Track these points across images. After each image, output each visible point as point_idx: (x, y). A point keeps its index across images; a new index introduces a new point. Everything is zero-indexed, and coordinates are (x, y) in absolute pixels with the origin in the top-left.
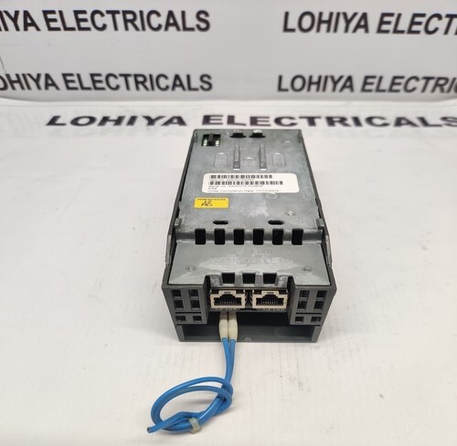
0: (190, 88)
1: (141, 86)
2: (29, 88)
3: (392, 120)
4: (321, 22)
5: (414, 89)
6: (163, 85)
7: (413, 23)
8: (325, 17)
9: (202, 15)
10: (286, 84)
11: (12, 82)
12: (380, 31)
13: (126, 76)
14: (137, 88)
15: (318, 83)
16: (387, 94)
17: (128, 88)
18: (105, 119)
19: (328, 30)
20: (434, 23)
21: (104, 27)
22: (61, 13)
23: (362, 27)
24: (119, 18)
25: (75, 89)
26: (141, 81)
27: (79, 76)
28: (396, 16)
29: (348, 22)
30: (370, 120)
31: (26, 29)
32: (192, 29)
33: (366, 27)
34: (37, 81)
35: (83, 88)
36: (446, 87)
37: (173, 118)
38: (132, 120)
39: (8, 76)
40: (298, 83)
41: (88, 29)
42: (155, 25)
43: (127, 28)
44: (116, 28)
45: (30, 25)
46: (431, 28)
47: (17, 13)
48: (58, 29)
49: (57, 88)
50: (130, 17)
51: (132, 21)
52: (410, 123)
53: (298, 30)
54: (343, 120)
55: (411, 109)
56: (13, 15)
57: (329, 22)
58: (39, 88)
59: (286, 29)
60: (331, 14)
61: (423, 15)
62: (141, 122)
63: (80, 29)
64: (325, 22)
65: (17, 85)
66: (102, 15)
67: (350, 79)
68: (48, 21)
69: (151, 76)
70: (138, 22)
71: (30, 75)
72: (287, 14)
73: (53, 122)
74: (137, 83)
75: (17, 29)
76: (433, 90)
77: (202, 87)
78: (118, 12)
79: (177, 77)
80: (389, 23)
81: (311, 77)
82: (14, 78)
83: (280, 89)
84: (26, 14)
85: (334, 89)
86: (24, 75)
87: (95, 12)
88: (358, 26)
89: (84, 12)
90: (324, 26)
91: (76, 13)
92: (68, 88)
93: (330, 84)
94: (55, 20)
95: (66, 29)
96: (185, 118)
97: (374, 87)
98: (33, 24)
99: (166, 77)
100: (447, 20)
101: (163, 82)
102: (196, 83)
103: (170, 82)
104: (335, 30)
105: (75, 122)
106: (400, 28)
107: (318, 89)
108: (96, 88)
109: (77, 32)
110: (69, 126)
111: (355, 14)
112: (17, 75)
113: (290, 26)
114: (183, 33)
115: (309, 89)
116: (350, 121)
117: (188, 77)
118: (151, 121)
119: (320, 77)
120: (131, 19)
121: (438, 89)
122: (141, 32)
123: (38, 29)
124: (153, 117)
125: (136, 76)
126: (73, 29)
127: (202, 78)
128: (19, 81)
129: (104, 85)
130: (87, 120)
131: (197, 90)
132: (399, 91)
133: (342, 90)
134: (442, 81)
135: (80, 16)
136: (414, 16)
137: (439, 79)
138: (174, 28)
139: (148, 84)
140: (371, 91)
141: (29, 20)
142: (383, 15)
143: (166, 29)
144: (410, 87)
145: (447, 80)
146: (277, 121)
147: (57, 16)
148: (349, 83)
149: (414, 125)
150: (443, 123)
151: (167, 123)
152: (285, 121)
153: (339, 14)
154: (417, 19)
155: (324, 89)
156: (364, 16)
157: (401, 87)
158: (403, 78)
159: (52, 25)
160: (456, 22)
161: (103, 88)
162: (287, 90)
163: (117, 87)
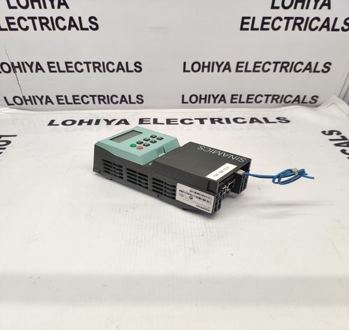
0: (131, 103)
1: (101, 102)
2: (36, 104)
3: (248, 120)
4: (204, 67)
5: (261, 101)
6: (115, 101)
7: (255, 67)
8: (206, 64)
9: (137, 64)
10: (186, 99)
11: (26, 101)
12: (237, 71)
13: (93, 96)
14: (100, 103)
15: (205, 99)
16: (245, 104)
17: (94, 103)
18: (81, 122)
19: (208, 71)
20: (267, 67)
21: (82, 70)
22: (58, 63)
23: (227, 69)
24: (91, 66)
25: (64, 104)
26: (102, 99)
27: (66, 97)
28: (245, 63)
29: (219, 67)
30: (235, 120)
31: (37, 72)
32: (132, 71)
33: (229, 69)
34: (41, 100)
35: (68, 103)
36: (279, 100)
37: (122, 120)
38: (98, 122)
39: (24, 97)
40: (194, 99)
41: (73, 72)
42: (111, 69)
43: (95, 71)
44: (89, 71)
45: (40, 69)
46: (266, 69)
47: (32, 63)
48: (56, 72)
49: (53, 104)
50: (97, 65)
51: (98, 68)
52: (258, 121)
53: (191, 71)
54: (220, 120)
55: (259, 113)
56: (30, 64)
57: (208, 67)
58: (42, 104)
59: (185, 71)
60: (209, 63)
61: (261, 63)
62: (103, 123)
63: (68, 71)
64: (206, 67)
65: (29, 102)
66: (81, 64)
67: (223, 96)
68: (50, 67)
69: (108, 96)
70: (101, 68)
71: (37, 97)
72: (185, 63)
73: (51, 123)
74: (99, 100)
75: (32, 71)
76: (272, 102)
77: (137, 102)
78: (90, 63)
79: (123, 96)
80: (242, 67)
81: (201, 96)
82: (27, 98)
83: (183, 102)
84: (38, 64)
85: (215, 102)
86: (33, 97)
87: (77, 63)
88: (225, 69)
89: (71, 63)
90: (206, 69)
91: (66, 63)
92: (59, 103)
93: (212, 99)
94: (54, 67)
95: (60, 71)
96: (128, 120)
97: (238, 101)
98: (41, 69)
99: (117, 97)
100: (274, 65)
101: (115, 99)
102: (134, 99)
103: (119, 99)
104: (212, 71)
105: (64, 123)
106: (248, 69)
107: (205, 102)
108: (75, 103)
109: (66, 73)
110: (61, 126)
111: (223, 63)
112: (30, 97)
113: (186, 69)
114: (126, 73)
115: (200, 102)
116: (224, 121)
117: (130, 96)
118: (109, 122)
119: (206, 96)
120: (97, 66)
121: (274, 101)
122: (103, 73)
123: (44, 71)
124: (110, 120)
125: (99, 96)
126: (64, 72)
127: (137, 97)
128: (30, 100)
129: (80, 101)
130: (71, 122)
131: (134, 103)
132: (252, 102)
133: (219, 102)
134: (276, 97)
135: (69, 65)
136: (256, 63)
137: (274, 96)
138: (122, 71)
139: (106, 100)
140: (236, 102)
141: (39, 67)
142: (238, 63)
143: (117, 71)
144: (258, 100)
145: (279, 96)
146: (182, 121)
147: (55, 65)
148: (223, 98)
149: (261, 122)
150: (277, 121)
151: (118, 124)
152: (186, 121)
153: (213, 63)
154: (257, 65)
155: (209, 102)
156: (228, 63)
157: (253, 100)
158: (253, 95)
159: (52, 69)
160: (279, 66)
161: (80, 103)
162: (187, 103)
163: (88, 102)
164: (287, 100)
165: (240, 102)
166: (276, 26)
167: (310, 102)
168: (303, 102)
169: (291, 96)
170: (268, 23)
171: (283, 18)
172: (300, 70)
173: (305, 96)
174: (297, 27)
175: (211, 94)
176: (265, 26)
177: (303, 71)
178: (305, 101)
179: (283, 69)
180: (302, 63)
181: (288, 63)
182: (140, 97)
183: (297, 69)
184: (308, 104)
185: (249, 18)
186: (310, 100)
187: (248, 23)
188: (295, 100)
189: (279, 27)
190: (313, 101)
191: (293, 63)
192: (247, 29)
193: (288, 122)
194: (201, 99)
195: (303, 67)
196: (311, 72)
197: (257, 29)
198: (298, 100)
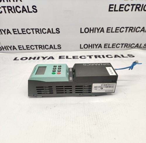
0: (55, 49)
2: (8, 50)
5: (119, 47)
6: (47, 48)
7: (116, 30)
9: (57, 29)
10: (82, 47)
11: (3, 48)
12: (107, 32)
13: (36, 46)
14: (40, 49)
15: (92, 46)
16: (111, 48)
17: (37, 49)
18: (30, 58)
19: (93, 32)
20: (122, 30)
21: (30, 33)
22: (18, 29)
23: (102, 31)
24: (34, 31)
25: (22, 49)
27: (23, 46)
28: (111, 28)
29: (98, 30)
30: (107, 56)
31: (7, 34)
32: (55, 33)
33: (103, 31)
34: (10, 48)
35: (24, 49)
36: (128, 46)
37: (50, 57)
38: (38, 58)
39: (2, 46)
40: (86, 46)
41: (26, 34)
42: (44, 32)
43: (36, 33)
44: (33, 33)
46: (122, 31)
48: (17, 34)
49: (16, 50)
50: (37, 30)
52: (119, 56)
53: (84, 32)
54: (99, 56)
55: (119, 52)
56: (4, 30)
57: (93, 30)
58: (11, 50)
59: (81, 32)
60: (93, 28)
61: (119, 28)
62: (41, 59)
63: (23, 33)
64: (92, 30)
65: (5, 49)
66: (29, 30)
67: (100, 44)
68: (14, 32)
69: (43, 45)
70: (40, 32)
71: (8, 46)
72: (81, 28)
73: (15, 59)
75: (5, 34)
76: (124, 47)
77: (58, 48)
78: (34, 29)
79: (51, 46)
80: (110, 30)
81: (89, 45)
82: (4, 47)
83: (81, 48)
84: (8, 30)
85: (96, 48)
86: (7, 46)
87: (27, 29)
89: (24, 29)
91: (22, 29)
92: (20, 49)
93: (95, 46)
94: (16, 31)
95: (19, 34)
96: (54, 57)
97: (107, 47)
98: (10, 32)
99: (48, 46)
100: (126, 28)
102: (56, 47)
103: (49, 47)
104: (95, 32)
105: (22, 59)
106: (113, 31)
107: (92, 48)
108: (28, 49)
109: (22, 34)
110: (20, 60)
111: (100, 28)
112: (5, 46)
113: (82, 32)
114: (52, 34)
115: (89, 48)
116: (101, 57)
117: (54, 45)
118: (44, 58)
119: (92, 44)
121: (126, 47)
122: (41, 34)
123: (11, 34)
124: (44, 57)
125: (39, 46)
126: (21, 34)
127: (58, 46)
128: (5, 48)
129: (30, 48)
130: (25, 58)
131: (57, 49)
132: (114, 48)
133: (98, 48)
134: (126, 45)
135: (23, 30)
136: (117, 28)
137: (126, 44)
138: (50, 33)
139: (43, 48)
140: (107, 48)
141: (8, 32)
142: (108, 28)
143: (48, 33)
144: (118, 46)
145: (128, 44)
146: (81, 57)
147: (17, 30)
148: (100, 46)
149: (120, 57)
150: (128, 56)
151: (48, 59)
152: (82, 57)
153: (95, 28)
154: (117, 29)
155: (93, 48)
156: (103, 28)
157: (115, 47)
158: (115, 44)
159: (15, 33)
160: (128, 29)
161: (30, 49)
162: (83, 48)
163: (34, 49)
164: (132, 46)
165: (109, 47)
166: (127, 9)
167: (144, 47)
168: (140, 47)
169: (134, 44)
170: (123, 8)
171: (130, 5)
172: (139, 31)
173: (141, 44)
174: (137, 9)
175: (94, 44)
176: (121, 9)
177: (140, 32)
178: (141, 46)
179: (130, 31)
180: (140, 28)
181: (133, 28)
182: (59, 46)
183: (137, 31)
184: (143, 48)
185: (113, 5)
186: (144, 46)
187: (112, 8)
188: (136, 46)
189: (128, 10)
190: (145, 47)
191: (135, 27)
192: (112, 11)
193: (134, 56)
194: (89, 46)
195: (140, 30)
196: (144, 32)
197: (117, 11)
198: (138, 46)
